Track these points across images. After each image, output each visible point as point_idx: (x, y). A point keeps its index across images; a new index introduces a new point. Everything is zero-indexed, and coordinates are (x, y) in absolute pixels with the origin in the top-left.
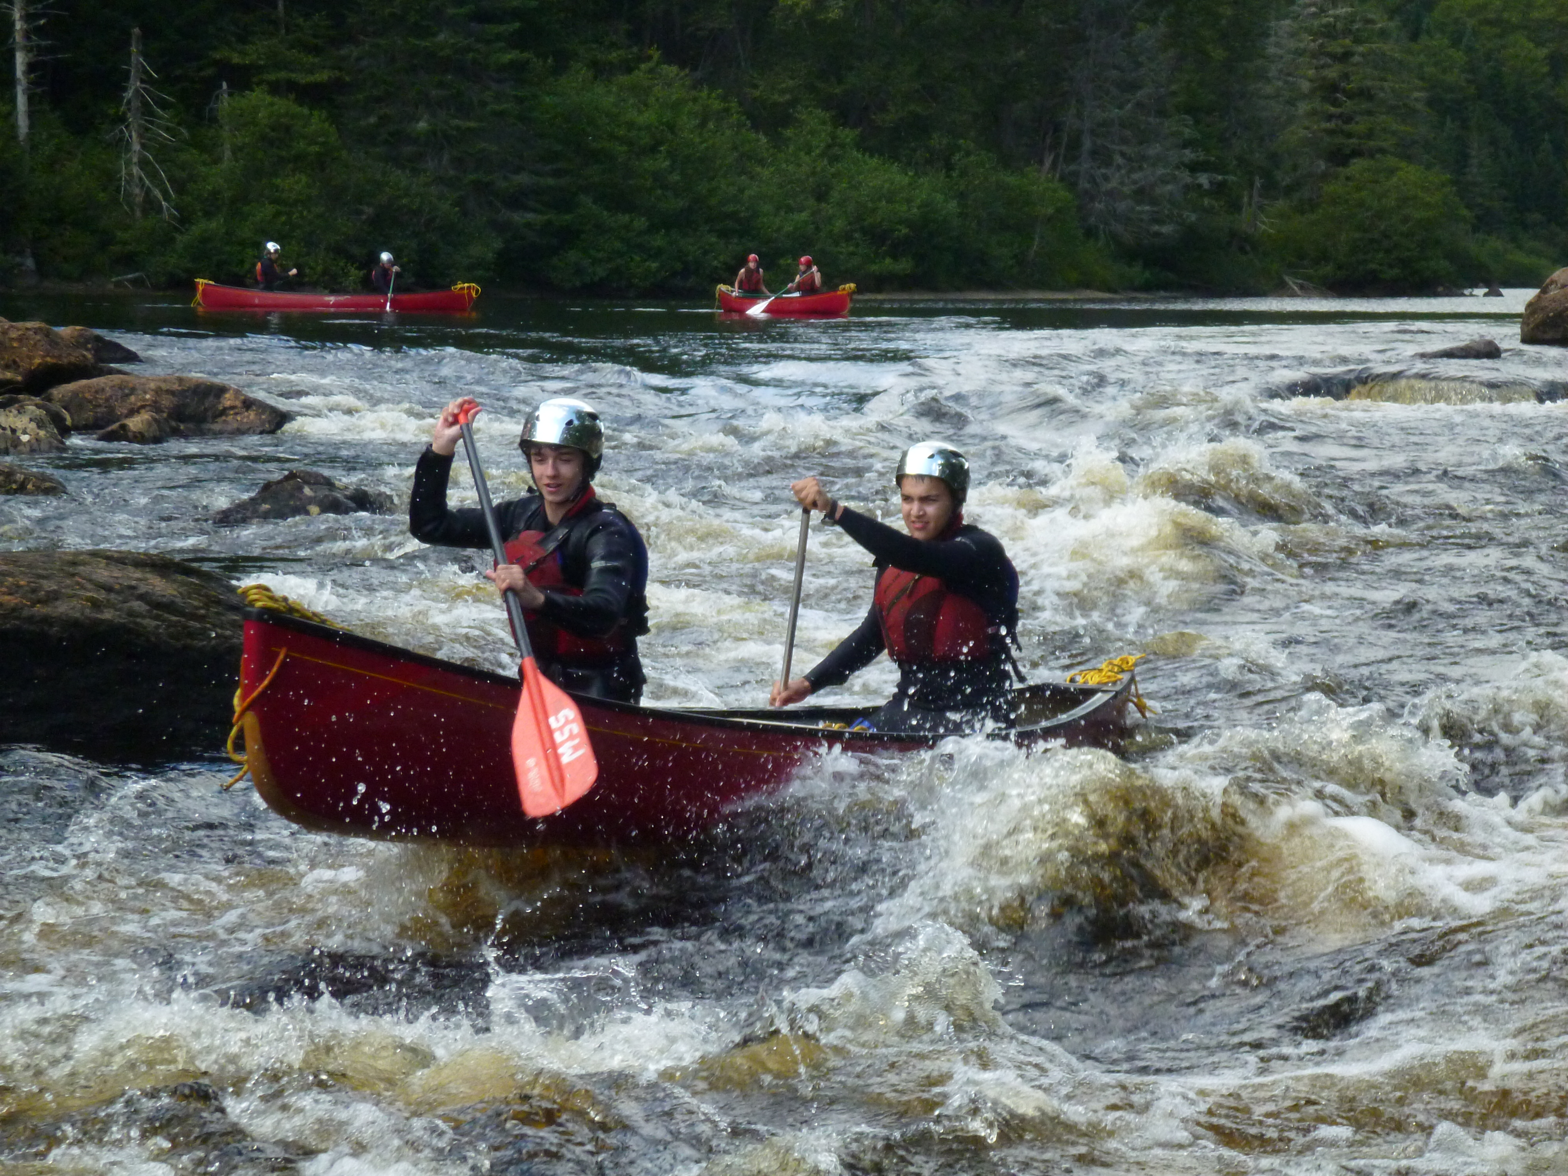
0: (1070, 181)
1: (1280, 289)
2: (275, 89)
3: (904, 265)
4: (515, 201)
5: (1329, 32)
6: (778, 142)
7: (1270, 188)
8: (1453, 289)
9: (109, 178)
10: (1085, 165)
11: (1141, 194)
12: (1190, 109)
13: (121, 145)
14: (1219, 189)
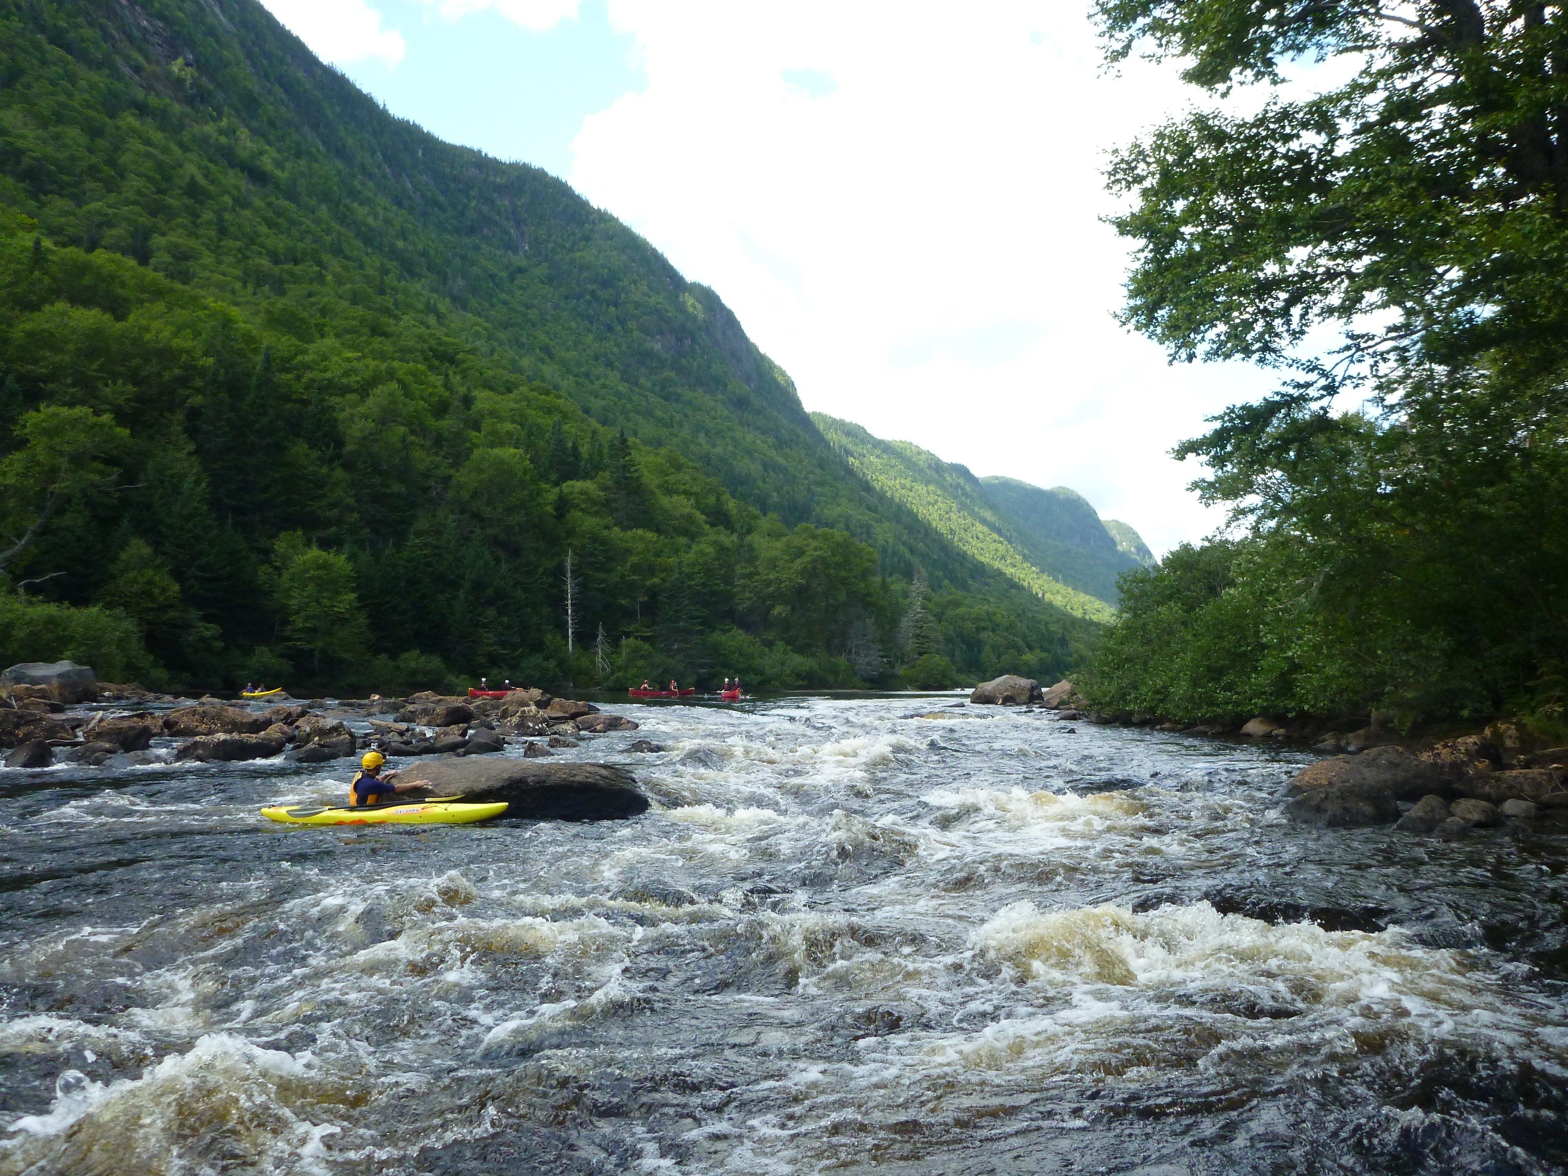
0: (849, 660)
1: (906, 689)
2: (636, 638)
3: (805, 683)
4: (701, 666)
5: (917, 621)
6: (771, 650)
7: (903, 662)
8: (952, 689)
9: (593, 662)
10: (853, 656)
11: (868, 664)
12: (881, 641)
13: (596, 653)
14: (889, 662)
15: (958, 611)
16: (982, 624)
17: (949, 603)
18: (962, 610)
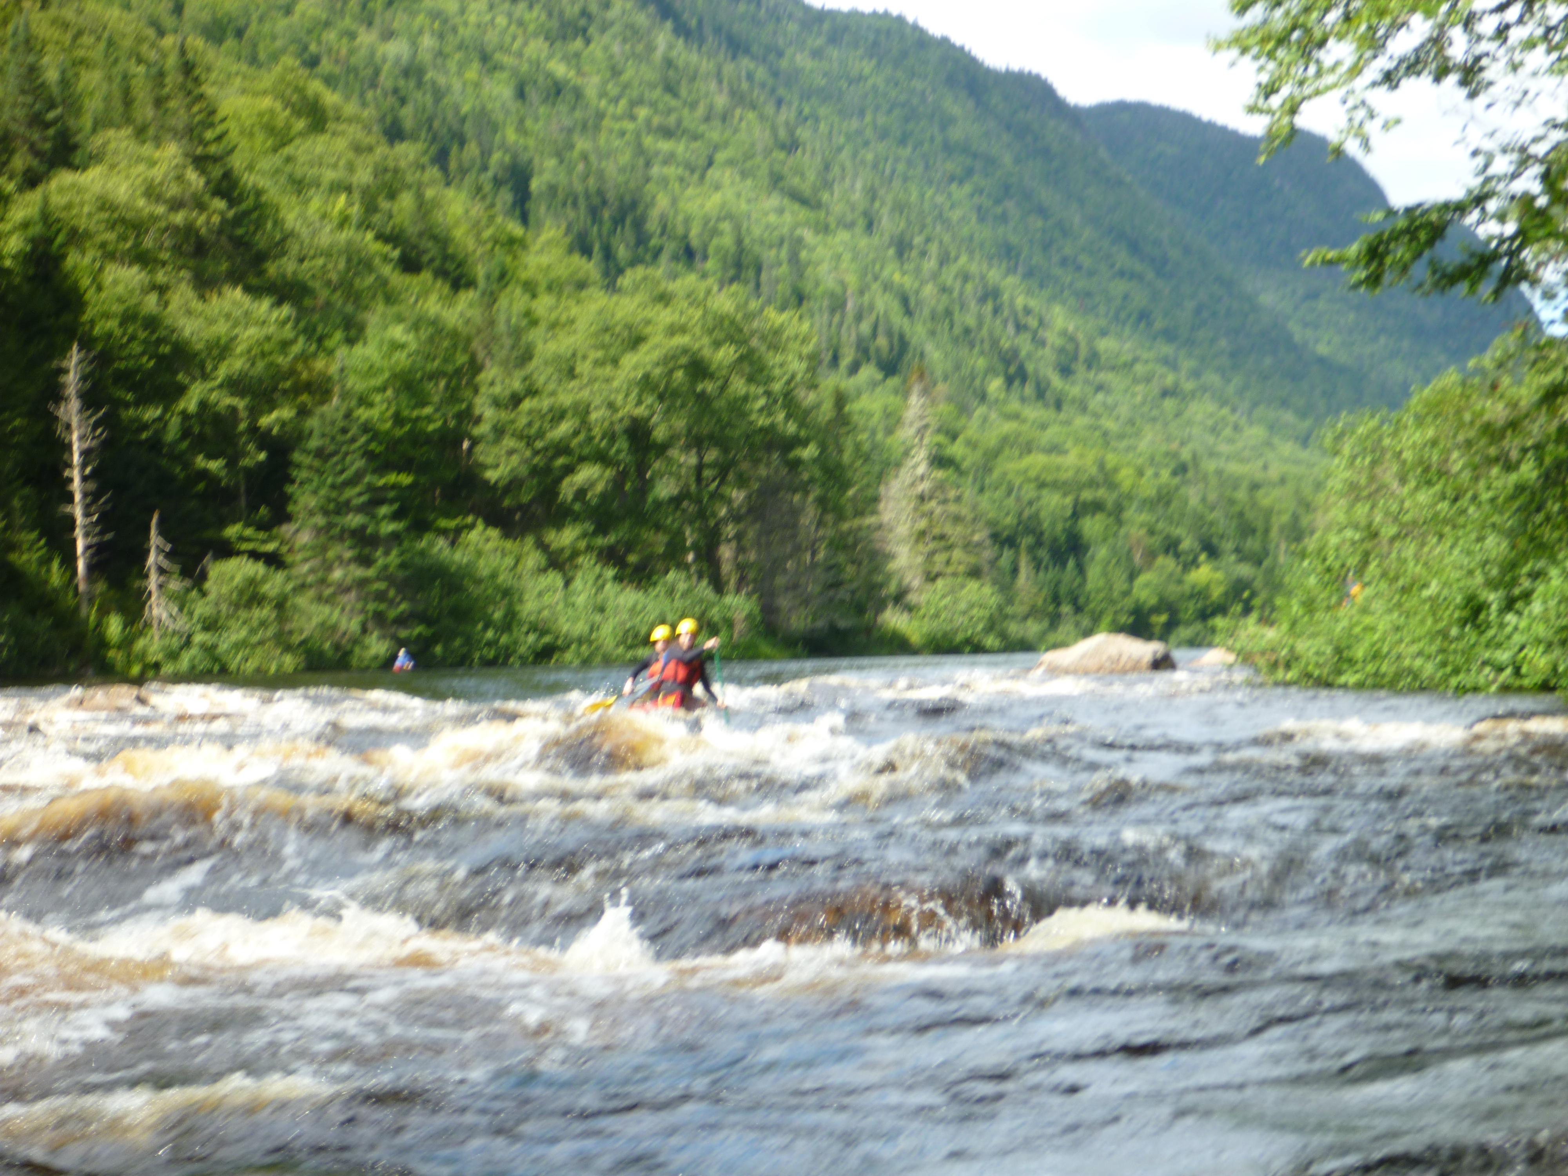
2: (242, 556)
12: (833, 548)
13: (146, 594)
14: (852, 599)
15: (1028, 460)
16: (1087, 495)
17: (1005, 441)
18: (1037, 461)
